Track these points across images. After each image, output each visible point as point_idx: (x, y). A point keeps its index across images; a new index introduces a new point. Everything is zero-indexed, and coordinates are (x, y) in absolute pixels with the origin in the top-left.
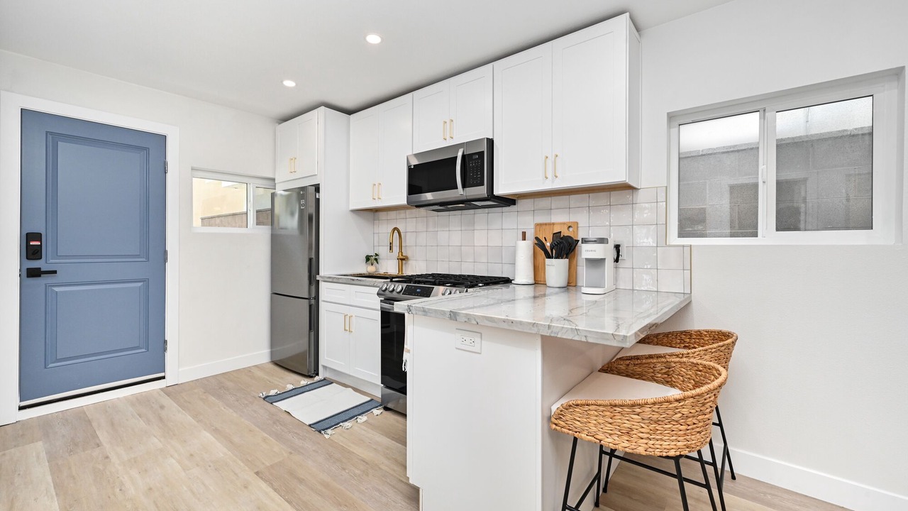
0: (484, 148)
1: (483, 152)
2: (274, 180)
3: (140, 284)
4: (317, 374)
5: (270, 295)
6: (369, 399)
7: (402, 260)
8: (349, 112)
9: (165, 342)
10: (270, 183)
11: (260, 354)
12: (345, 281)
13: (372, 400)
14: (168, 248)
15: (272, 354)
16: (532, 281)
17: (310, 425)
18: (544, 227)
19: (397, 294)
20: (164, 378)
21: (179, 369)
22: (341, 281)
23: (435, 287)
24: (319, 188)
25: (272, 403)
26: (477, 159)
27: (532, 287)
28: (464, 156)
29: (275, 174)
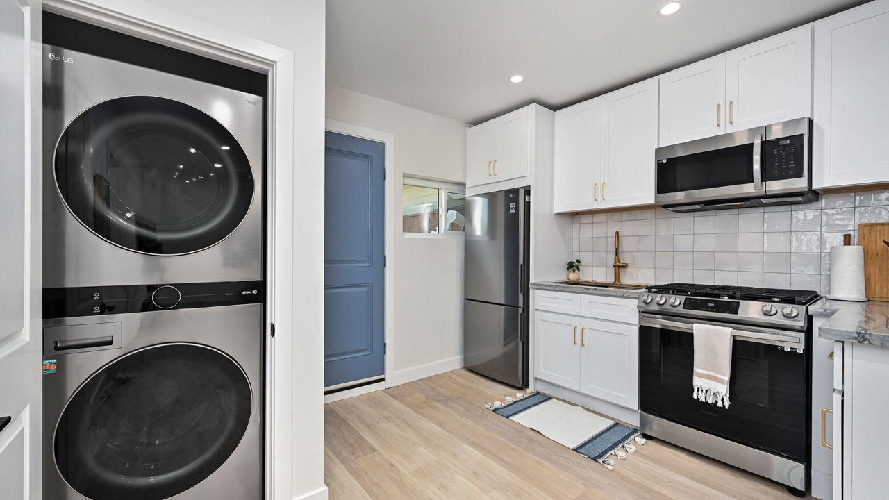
0: (803, 130)
1: (801, 136)
2: (464, 185)
3: (366, 289)
4: (527, 386)
5: (463, 302)
6: (611, 423)
7: (619, 267)
8: (555, 108)
9: (385, 345)
10: (461, 188)
11: (452, 361)
12: (561, 289)
13: (617, 424)
14: (387, 253)
15: (465, 360)
16: (863, 298)
17: (575, 450)
18: (879, 228)
19: (670, 308)
20: (383, 380)
21: (396, 372)
22: (567, 290)
23: (742, 302)
24: (529, 191)
25: (507, 417)
26: (788, 145)
27: (864, 305)
28: (763, 144)
29: (465, 177)
